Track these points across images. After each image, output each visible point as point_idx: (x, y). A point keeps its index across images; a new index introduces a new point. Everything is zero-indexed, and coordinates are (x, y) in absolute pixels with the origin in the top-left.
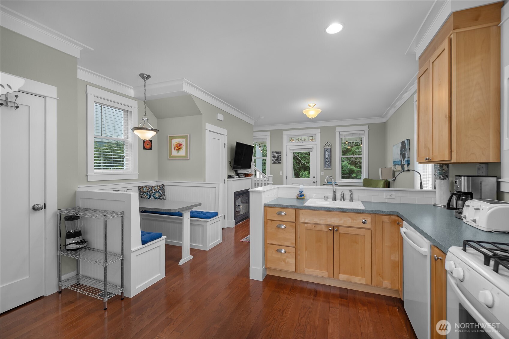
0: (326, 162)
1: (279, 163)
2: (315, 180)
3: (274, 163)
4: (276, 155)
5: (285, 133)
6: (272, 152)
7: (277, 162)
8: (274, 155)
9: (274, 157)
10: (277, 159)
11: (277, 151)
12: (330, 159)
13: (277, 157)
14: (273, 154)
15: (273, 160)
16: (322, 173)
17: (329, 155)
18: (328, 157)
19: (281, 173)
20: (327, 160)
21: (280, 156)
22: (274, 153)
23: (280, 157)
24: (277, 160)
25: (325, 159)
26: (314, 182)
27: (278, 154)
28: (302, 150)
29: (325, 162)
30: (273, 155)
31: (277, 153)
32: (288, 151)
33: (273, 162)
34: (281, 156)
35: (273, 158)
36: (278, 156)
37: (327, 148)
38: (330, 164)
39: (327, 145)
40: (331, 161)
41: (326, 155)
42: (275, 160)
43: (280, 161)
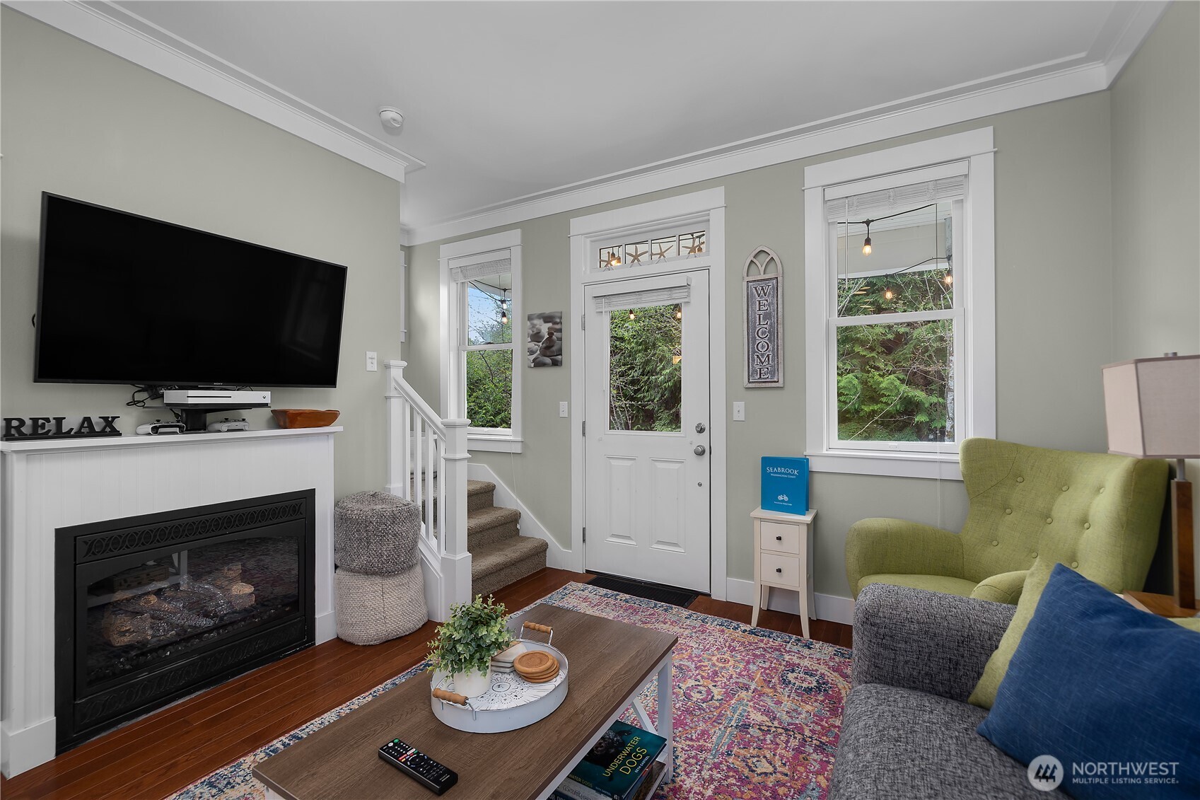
0: (754, 352)
1: (556, 363)
2: (703, 440)
3: (538, 364)
4: (544, 328)
5: (577, 225)
6: (530, 318)
7: (548, 360)
8: (535, 331)
9: (536, 337)
10: (548, 348)
11: (548, 310)
12: (773, 335)
13: (547, 336)
14: (534, 326)
15: (532, 352)
16: (739, 406)
17: (767, 316)
18: (765, 325)
19: (563, 405)
20: (762, 342)
21: (560, 331)
22: (536, 322)
23: (560, 339)
24: (548, 353)
25: (751, 339)
26: (700, 453)
27: (551, 325)
28: (645, 297)
29: (752, 352)
30: (531, 332)
31: (547, 319)
32: (591, 305)
33: (534, 361)
34: (564, 335)
35: (532, 345)
36: (551, 334)
37: (758, 281)
38: (773, 361)
39: (759, 266)
40: (778, 346)
41: (755, 318)
42: (538, 352)
43: (560, 357)
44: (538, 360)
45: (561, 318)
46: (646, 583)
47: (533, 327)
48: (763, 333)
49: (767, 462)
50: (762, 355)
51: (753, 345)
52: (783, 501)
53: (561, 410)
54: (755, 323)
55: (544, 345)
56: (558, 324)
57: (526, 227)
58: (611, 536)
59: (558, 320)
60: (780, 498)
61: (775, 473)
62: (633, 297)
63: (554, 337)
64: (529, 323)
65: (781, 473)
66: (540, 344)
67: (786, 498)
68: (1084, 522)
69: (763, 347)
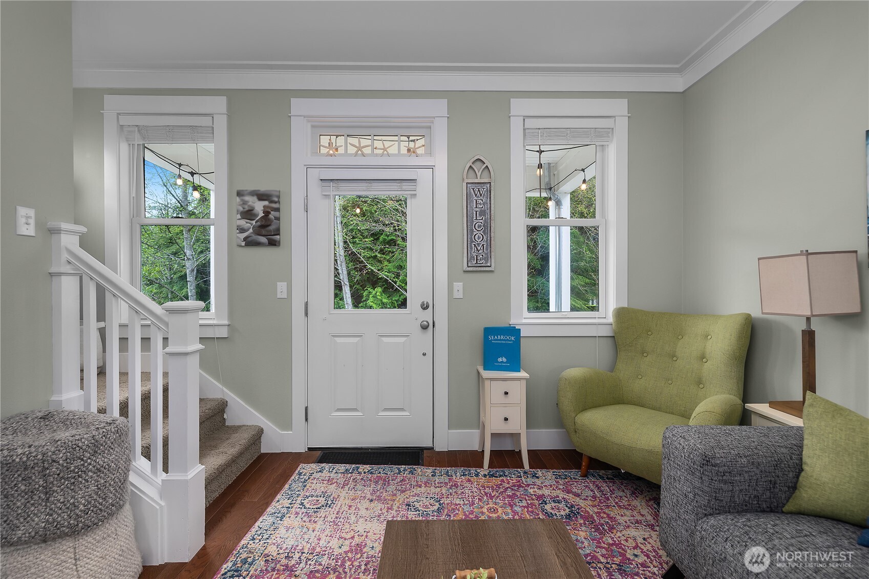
0: (472, 242)
1: (273, 243)
2: (427, 316)
3: (250, 243)
4: (259, 207)
5: (298, 106)
6: (240, 194)
7: (263, 240)
8: (247, 208)
9: (248, 214)
10: (263, 227)
11: (263, 188)
12: (487, 228)
13: (261, 214)
14: (245, 203)
15: (242, 230)
16: (458, 286)
17: (483, 213)
18: (480, 220)
19: (282, 287)
20: (478, 234)
21: (278, 210)
22: (247, 198)
23: (278, 219)
24: (264, 232)
25: (470, 231)
26: (425, 327)
27: (266, 203)
28: (375, 185)
29: (471, 241)
30: (241, 209)
31: (261, 197)
32: (315, 190)
33: (245, 239)
34: (283, 215)
35: (243, 223)
36: (267, 213)
37: (475, 183)
38: (487, 249)
39: (477, 172)
40: (490, 238)
41: (473, 213)
42: (251, 230)
43: (278, 237)
44: (250, 239)
45: (279, 197)
46: (372, 449)
47: (243, 204)
48: (479, 226)
49: (488, 331)
50: (479, 244)
51: (471, 236)
52: (502, 362)
53: (279, 290)
54: (473, 218)
55: (259, 223)
56: (276, 202)
57: (231, 95)
58: (336, 411)
59: (276, 199)
60: (500, 360)
61: (496, 340)
62: (364, 184)
63: (271, 216)
64: (238, 199)
65: (500, 340)
66: (254, 222)
67: (504, 360)
68: (702, 357)
69: (479, 238)
